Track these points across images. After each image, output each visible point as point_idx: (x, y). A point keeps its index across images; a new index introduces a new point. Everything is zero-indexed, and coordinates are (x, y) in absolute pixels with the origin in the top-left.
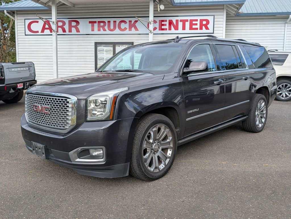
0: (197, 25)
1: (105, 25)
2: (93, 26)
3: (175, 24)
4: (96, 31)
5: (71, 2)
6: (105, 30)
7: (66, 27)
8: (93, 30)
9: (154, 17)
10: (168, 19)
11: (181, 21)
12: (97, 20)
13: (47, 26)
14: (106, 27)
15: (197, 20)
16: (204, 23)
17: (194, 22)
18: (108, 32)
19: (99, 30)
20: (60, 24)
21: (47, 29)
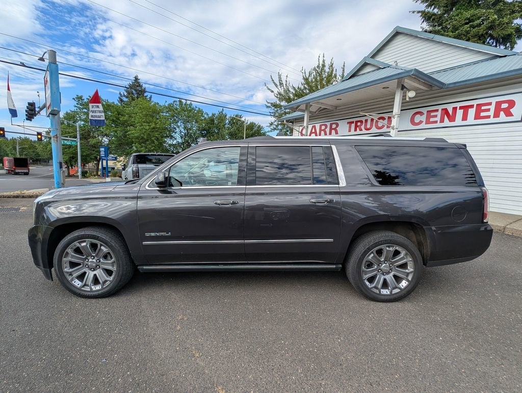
0: (489, 111)
1: (361, 125)
2: (350, 127)
3: (451, 113)
4: (353, 132)
5: (333, 105)
6: (361, 130)
7: (328, 130)
8: (350, 131)
9: (401, 110)
10: (440, 108)
11: (461, 108)
12: (355, 120)
13: (313, 131)
14: (363, 127)
15: (490, 104)
16: (505, 106)
17: (483, 108)
18: (364, 131)
19: (356, 130)
20: (323, 127)
21: (313, 133)
